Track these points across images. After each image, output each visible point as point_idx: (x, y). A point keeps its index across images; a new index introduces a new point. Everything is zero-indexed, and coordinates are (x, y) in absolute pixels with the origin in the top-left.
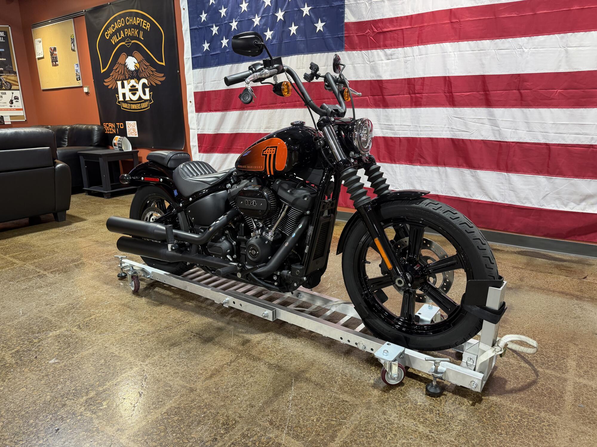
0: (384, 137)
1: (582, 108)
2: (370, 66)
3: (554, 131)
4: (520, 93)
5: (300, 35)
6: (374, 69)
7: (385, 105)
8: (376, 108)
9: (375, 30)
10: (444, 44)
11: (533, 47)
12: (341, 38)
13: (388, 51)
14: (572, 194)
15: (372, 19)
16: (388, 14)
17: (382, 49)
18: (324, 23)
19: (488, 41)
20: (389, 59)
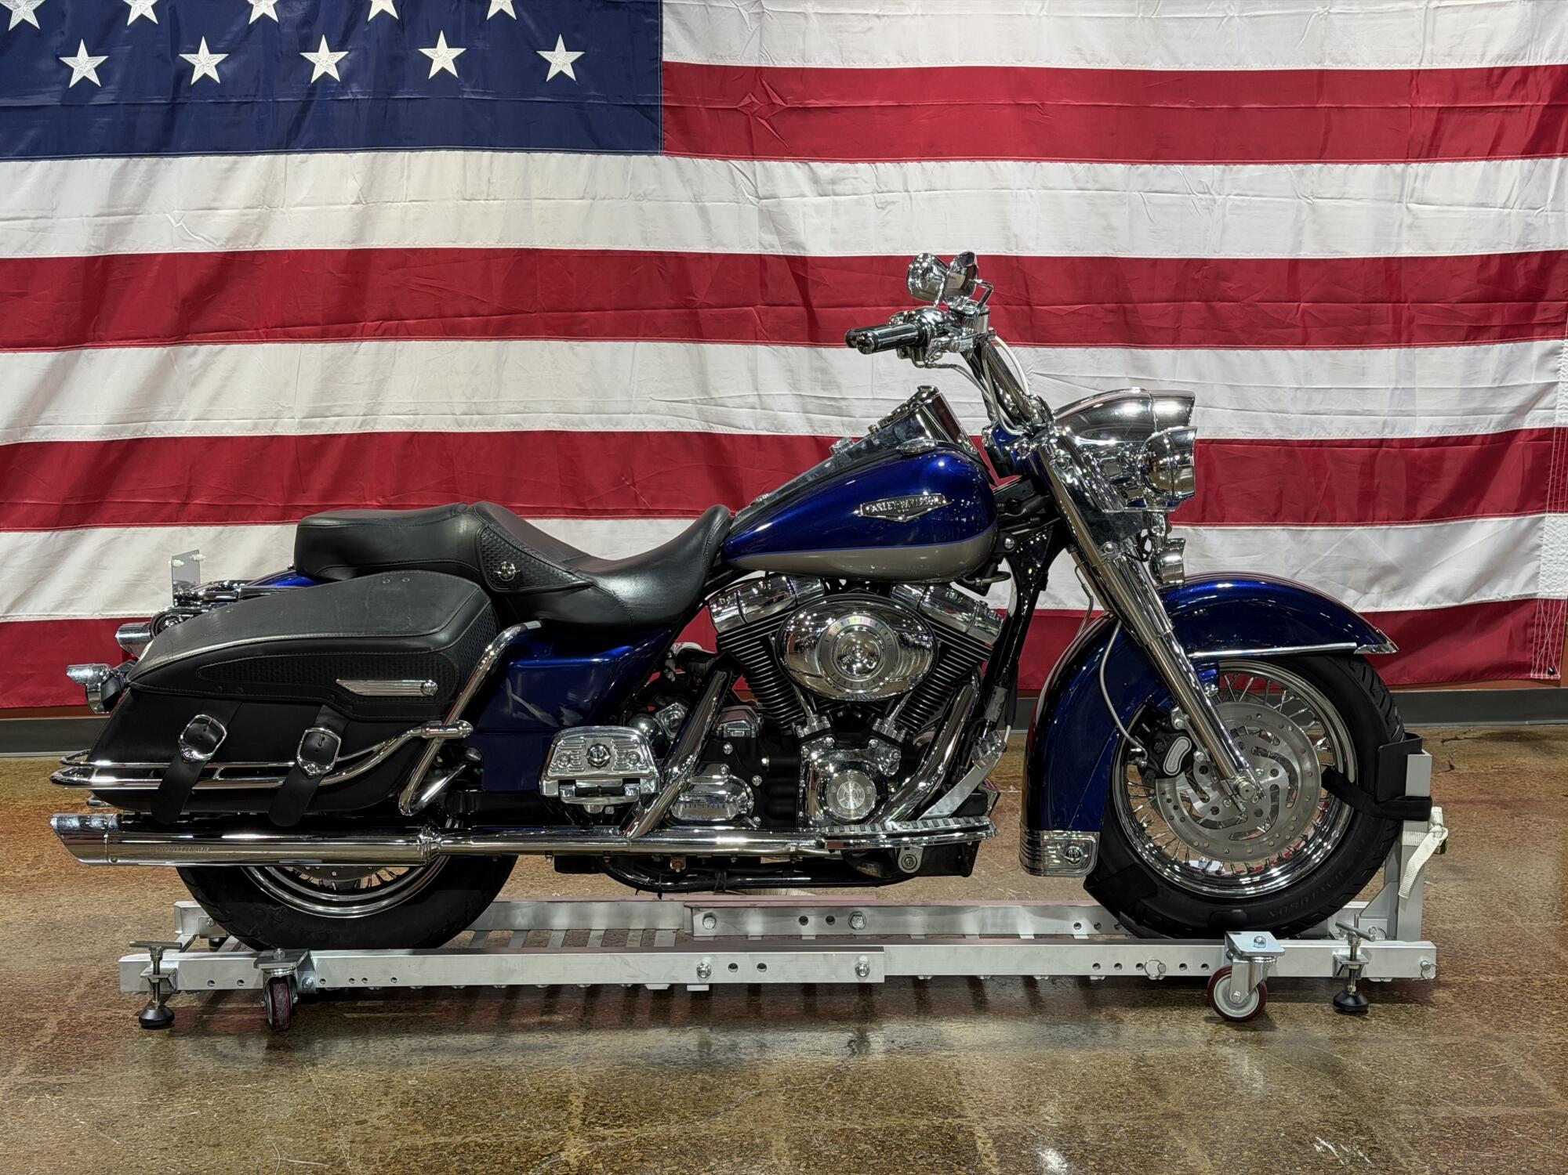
0: (813, 437)
1: (1358, 348)
2: (760, 210)
3: (1301, 407)
4: (1211, 309)
5: (473, 82)
6: (771, 219)
7: (815, 334)
8: (784, 344)
9: (779, 101)
10: (999, 163)
11: (1235, 192)
12: (648, 112)
13: (826, 170)
14: (1348, 568)
15: (764, 64)
16: (822, 56)
17: (801, 161)
18: (579, 54)
19: (1120, 165)
20: (826, 195)
